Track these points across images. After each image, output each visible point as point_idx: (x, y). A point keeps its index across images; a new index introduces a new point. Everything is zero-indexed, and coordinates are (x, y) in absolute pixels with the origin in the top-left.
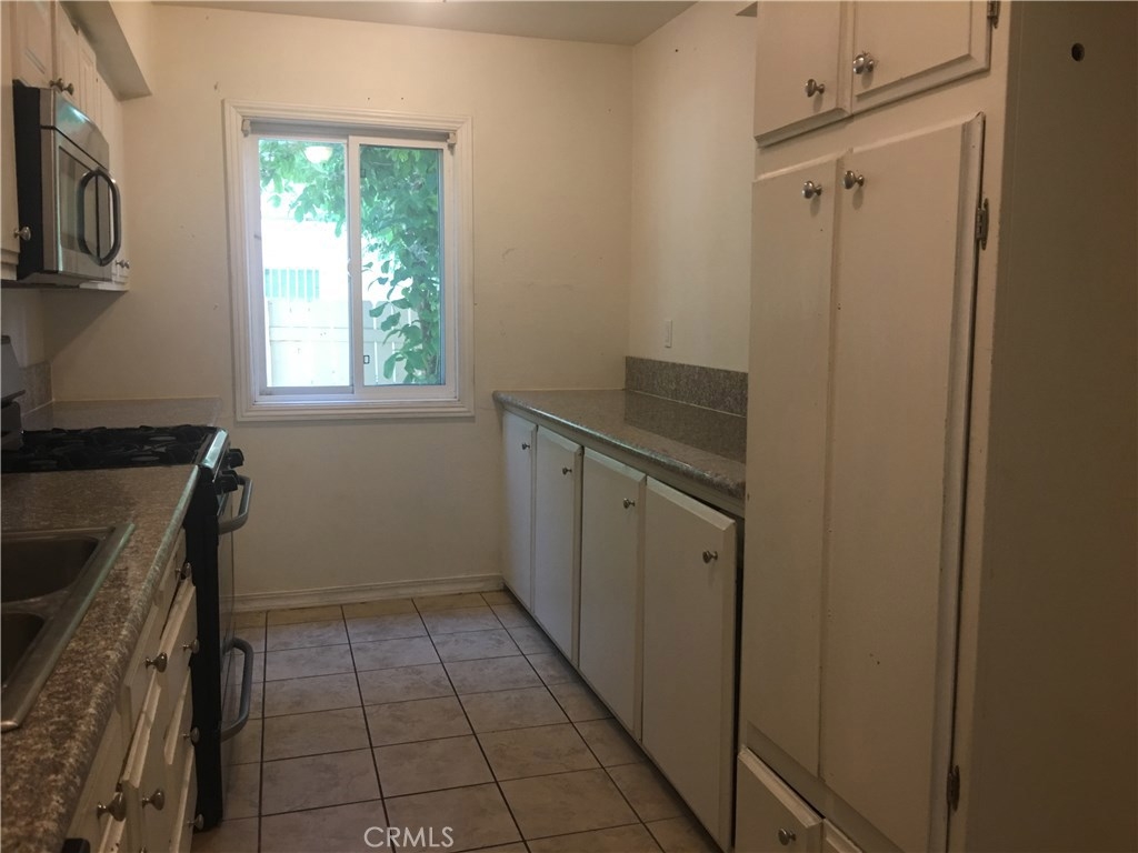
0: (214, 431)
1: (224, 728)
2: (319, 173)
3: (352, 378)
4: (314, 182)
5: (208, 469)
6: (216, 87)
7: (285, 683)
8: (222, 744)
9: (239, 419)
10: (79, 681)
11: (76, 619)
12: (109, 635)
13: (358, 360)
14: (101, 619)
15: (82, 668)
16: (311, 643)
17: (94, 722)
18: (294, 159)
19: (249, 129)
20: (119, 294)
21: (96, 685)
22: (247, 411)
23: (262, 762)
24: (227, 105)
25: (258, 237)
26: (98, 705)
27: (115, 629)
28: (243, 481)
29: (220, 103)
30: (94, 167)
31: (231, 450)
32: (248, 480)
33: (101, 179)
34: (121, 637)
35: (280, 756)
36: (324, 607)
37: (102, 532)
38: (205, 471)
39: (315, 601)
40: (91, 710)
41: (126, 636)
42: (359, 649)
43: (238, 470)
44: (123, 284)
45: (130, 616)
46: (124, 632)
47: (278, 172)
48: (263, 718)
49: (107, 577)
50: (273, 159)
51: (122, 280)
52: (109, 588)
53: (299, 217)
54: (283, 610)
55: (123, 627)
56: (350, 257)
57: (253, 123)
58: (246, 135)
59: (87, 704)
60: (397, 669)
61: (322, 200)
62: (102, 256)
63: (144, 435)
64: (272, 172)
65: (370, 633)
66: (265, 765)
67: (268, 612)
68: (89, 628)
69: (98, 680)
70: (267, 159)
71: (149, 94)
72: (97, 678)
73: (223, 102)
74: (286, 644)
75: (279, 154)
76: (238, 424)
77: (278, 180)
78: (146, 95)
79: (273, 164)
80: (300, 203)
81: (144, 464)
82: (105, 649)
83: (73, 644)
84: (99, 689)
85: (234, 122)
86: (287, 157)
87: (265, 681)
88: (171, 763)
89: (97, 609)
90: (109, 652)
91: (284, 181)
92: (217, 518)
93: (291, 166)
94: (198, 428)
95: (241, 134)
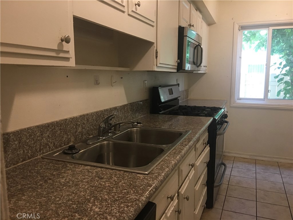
0: (221, 109)
1: (215, 184)
2: (263, 38)
3: (264, 96)
4: (261, 41)
5: (216, 119)
6: (232, 19)
7: (236, 177)
8: (215, 189)
9: (231, 106)
10: (164, 166)
11: (170, 152)
12: (174, 157)
13: (267, 91)
14: (175, 153)
15: (166, 164)
16: (245, 168)
17: (162, 177)
18: (256, 35)
19: (240, 29)
20: (205, 73)
21: (166, 168)
22: (233, 104)
23: (226, 196)
24: (235, 23)
25: (240, 58)
26: (165, 173)
27: (176, 156)
28: (227, 122)
29: (233, 23)
30: (197, 44)
31: (225, 114)
32: (229, 122)
33: (199, 46)
34: (177, 158)
35: (230, 196)
36: (250, 159)
37: (184, 132)
38: (214, 119)
39: (248, 157)
40: (163, 174)
41: (178, 158)
42: (258, 173)
43: (226, 120)
44: (206, 71)
45: (181, 154)
46: (178, 157)
47: (251, 39)
48: (228, 185)
49: (180, 143)
50: (250, 36)
51: (206, 70)
52: (179, 146)
53: (256, 51)
54: (239, 158)
55: (178, 156)
56: (267, 62)
57: (241, 27)
58: (239, 31)
59: (163, 172)
60: (269, 181)
61: (263, 45)
62: (198, 65)
63: (204, 109)
64: (249, 39)
65: (262, 169)
66: (226, 197)
67: (235, 157)
68: (171, 154)
69: (168, 168)
70: (248, 36)
71: (216, 23)
72: (168, 167)
73: (234, 23)
74: (238, 167)
75: (252, 34)
76: (231, 107)
77: (251, 40)
78: (214, 24)
79: (250, 37)
80: (257, 47)
81: (201, 116)
82: (172, 160)
83: (166, 158)
84: (167, 170)
85: (237, 27)
86: (254, 35)
87: (230, 175)
88: (197, 190)
89: (175, 150)
90: (172, 161)
91: (252, 41)
92: (216, 132)
93: (255, 37)
94: (217, 108)
95: (238, 30)
